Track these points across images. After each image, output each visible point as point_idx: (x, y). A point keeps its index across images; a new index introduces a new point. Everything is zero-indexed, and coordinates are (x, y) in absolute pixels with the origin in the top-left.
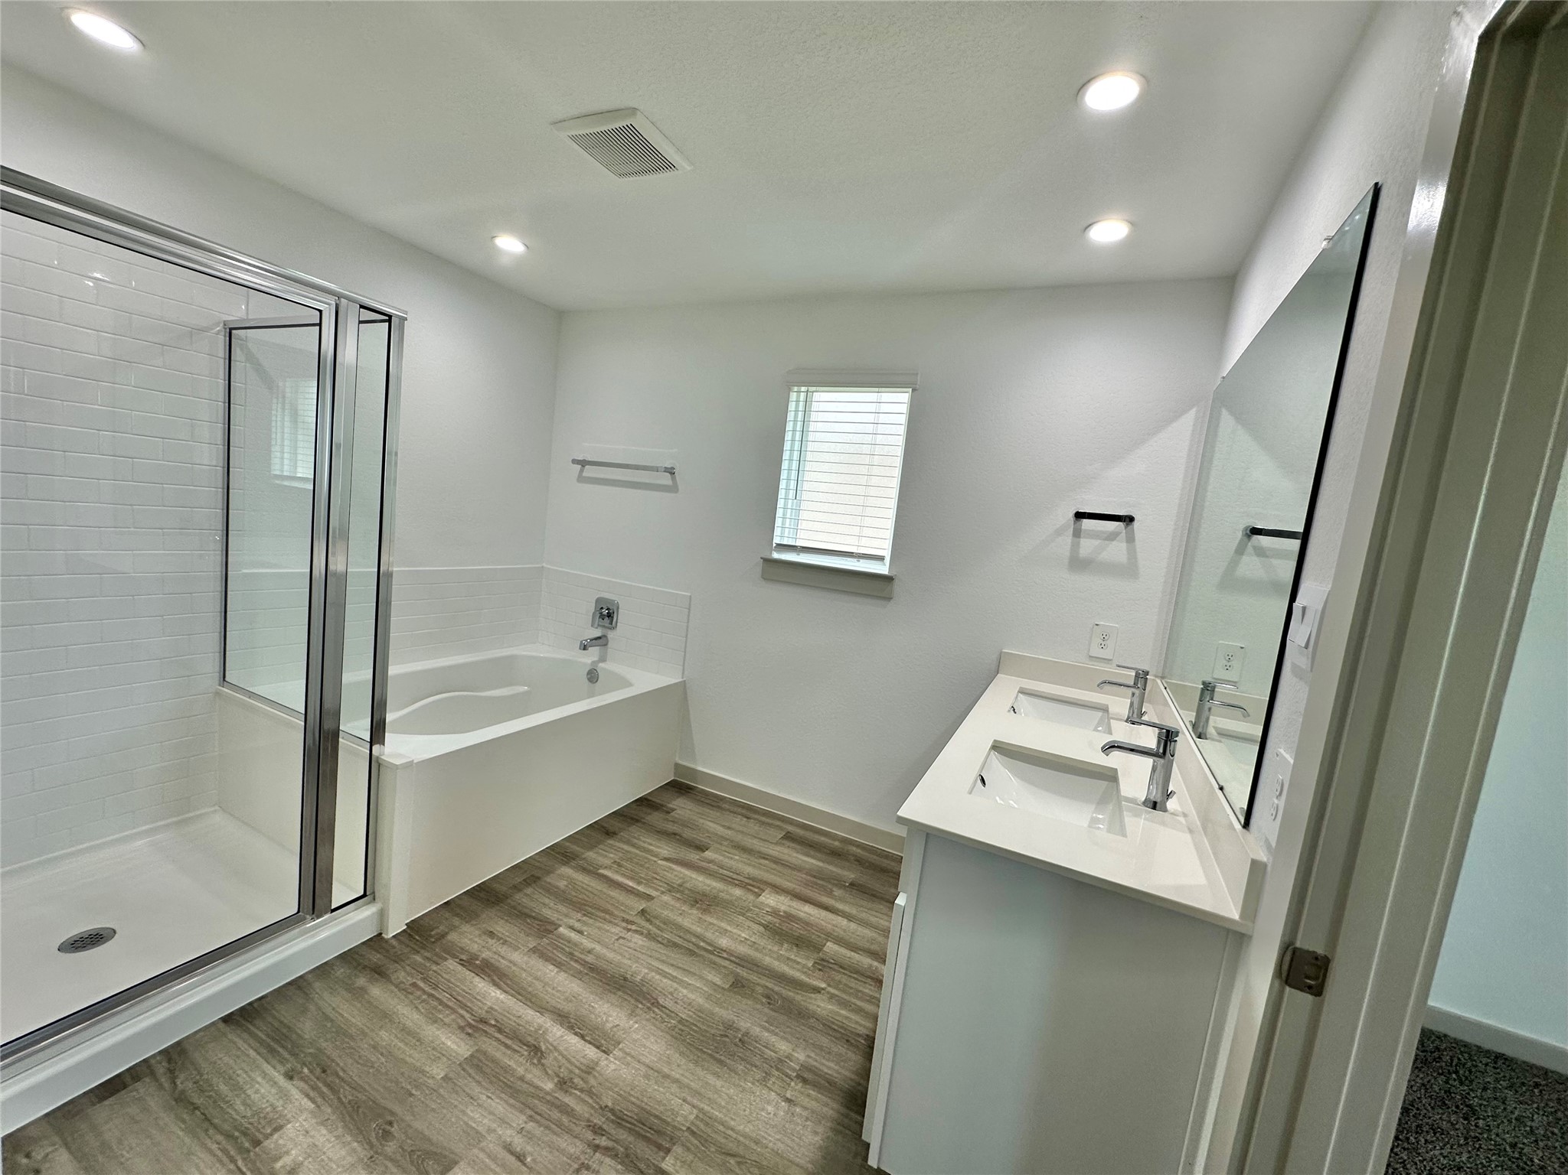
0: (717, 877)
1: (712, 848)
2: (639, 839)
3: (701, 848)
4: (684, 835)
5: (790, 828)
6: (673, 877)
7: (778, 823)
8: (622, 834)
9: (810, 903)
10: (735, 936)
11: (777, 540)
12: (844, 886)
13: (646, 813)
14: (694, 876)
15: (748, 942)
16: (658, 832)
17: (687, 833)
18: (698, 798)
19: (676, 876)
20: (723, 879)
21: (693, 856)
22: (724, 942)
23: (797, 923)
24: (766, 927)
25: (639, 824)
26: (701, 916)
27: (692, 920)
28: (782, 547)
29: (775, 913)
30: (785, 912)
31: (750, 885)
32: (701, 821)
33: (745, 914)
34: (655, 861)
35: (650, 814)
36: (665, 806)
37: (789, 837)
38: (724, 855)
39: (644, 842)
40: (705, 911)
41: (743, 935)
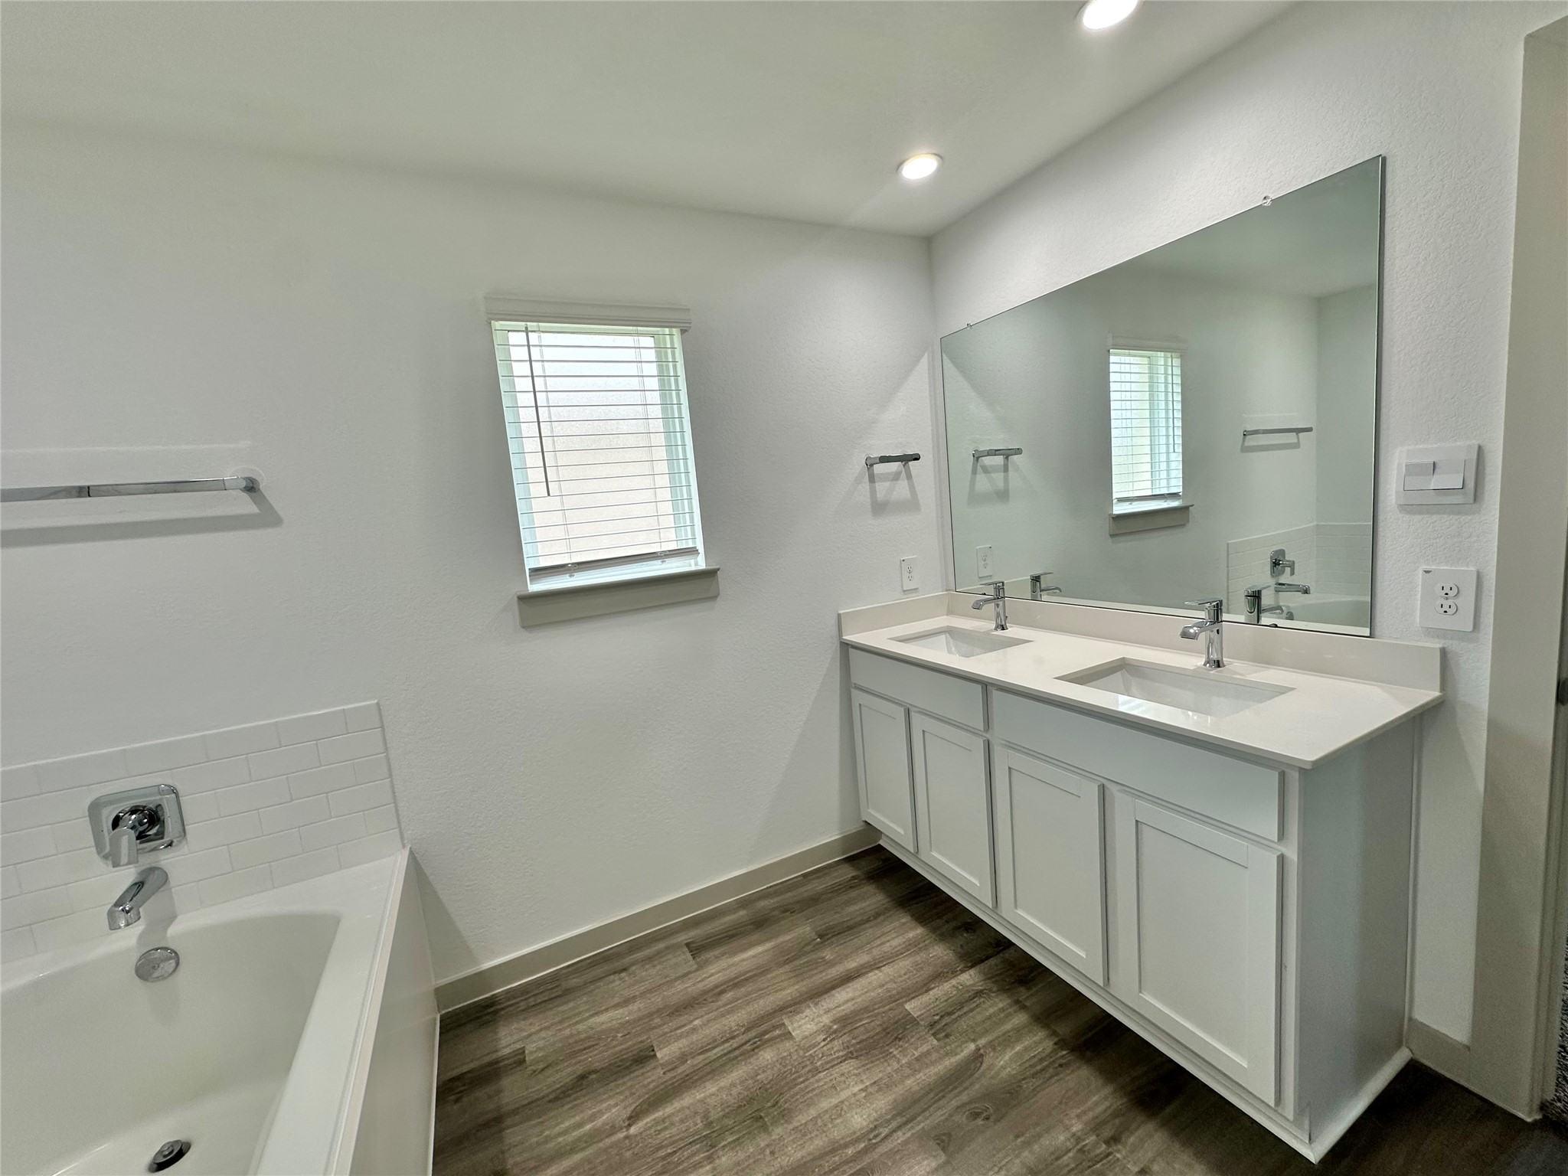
0: (723, 1065)
1: (655, 1044)
2: (548, 1139)
3: (644, 1057)
4: (597, 1065)
5: (683, 938)
6: (683, 1127)
7: (661, 945)
8: (511, 1162)
9: (834, 988)
10: (853, 1100)
11: (530, 564)
12: (818, 944)
13: (490, 1097)
14: (699, 1096)
15: (870, 1090)
16: (557, 1099)
17: (596, 1059)
18: (523, 1006)
19: (682, 1121)
20: (730, 1060)
21: (652, 1077)
22: (859, 1120)
23: (861, 1020)
24: (850, 1056)
25: (509, 1121)
26: (791, 1127)
27: (793, 1141)
28: (539, 572)
29: (830, 1034)
30: (834, 1022)
31: (765, 1033)
32: (581, 1027)
33: (816, 1069)
34: (626, 1137)
35: (499, 1092)
36: (502, 1058)
37: (696, 949)
38: (681, 1036)
39: (565, 1132)
40: (785, 1115)
41: (856, 1089)
